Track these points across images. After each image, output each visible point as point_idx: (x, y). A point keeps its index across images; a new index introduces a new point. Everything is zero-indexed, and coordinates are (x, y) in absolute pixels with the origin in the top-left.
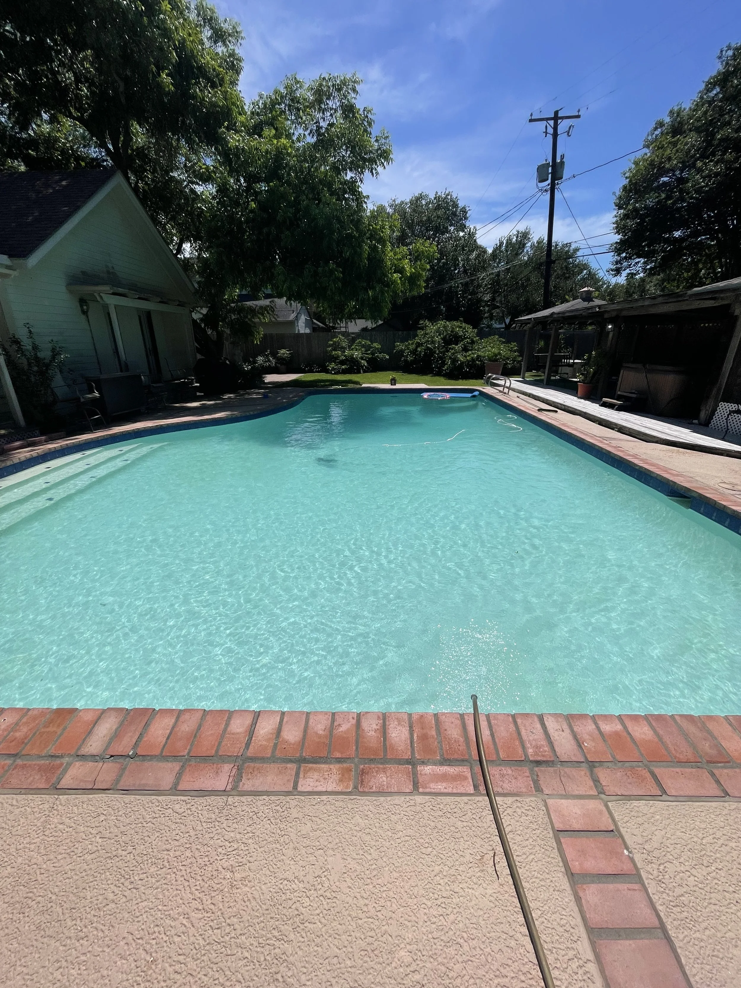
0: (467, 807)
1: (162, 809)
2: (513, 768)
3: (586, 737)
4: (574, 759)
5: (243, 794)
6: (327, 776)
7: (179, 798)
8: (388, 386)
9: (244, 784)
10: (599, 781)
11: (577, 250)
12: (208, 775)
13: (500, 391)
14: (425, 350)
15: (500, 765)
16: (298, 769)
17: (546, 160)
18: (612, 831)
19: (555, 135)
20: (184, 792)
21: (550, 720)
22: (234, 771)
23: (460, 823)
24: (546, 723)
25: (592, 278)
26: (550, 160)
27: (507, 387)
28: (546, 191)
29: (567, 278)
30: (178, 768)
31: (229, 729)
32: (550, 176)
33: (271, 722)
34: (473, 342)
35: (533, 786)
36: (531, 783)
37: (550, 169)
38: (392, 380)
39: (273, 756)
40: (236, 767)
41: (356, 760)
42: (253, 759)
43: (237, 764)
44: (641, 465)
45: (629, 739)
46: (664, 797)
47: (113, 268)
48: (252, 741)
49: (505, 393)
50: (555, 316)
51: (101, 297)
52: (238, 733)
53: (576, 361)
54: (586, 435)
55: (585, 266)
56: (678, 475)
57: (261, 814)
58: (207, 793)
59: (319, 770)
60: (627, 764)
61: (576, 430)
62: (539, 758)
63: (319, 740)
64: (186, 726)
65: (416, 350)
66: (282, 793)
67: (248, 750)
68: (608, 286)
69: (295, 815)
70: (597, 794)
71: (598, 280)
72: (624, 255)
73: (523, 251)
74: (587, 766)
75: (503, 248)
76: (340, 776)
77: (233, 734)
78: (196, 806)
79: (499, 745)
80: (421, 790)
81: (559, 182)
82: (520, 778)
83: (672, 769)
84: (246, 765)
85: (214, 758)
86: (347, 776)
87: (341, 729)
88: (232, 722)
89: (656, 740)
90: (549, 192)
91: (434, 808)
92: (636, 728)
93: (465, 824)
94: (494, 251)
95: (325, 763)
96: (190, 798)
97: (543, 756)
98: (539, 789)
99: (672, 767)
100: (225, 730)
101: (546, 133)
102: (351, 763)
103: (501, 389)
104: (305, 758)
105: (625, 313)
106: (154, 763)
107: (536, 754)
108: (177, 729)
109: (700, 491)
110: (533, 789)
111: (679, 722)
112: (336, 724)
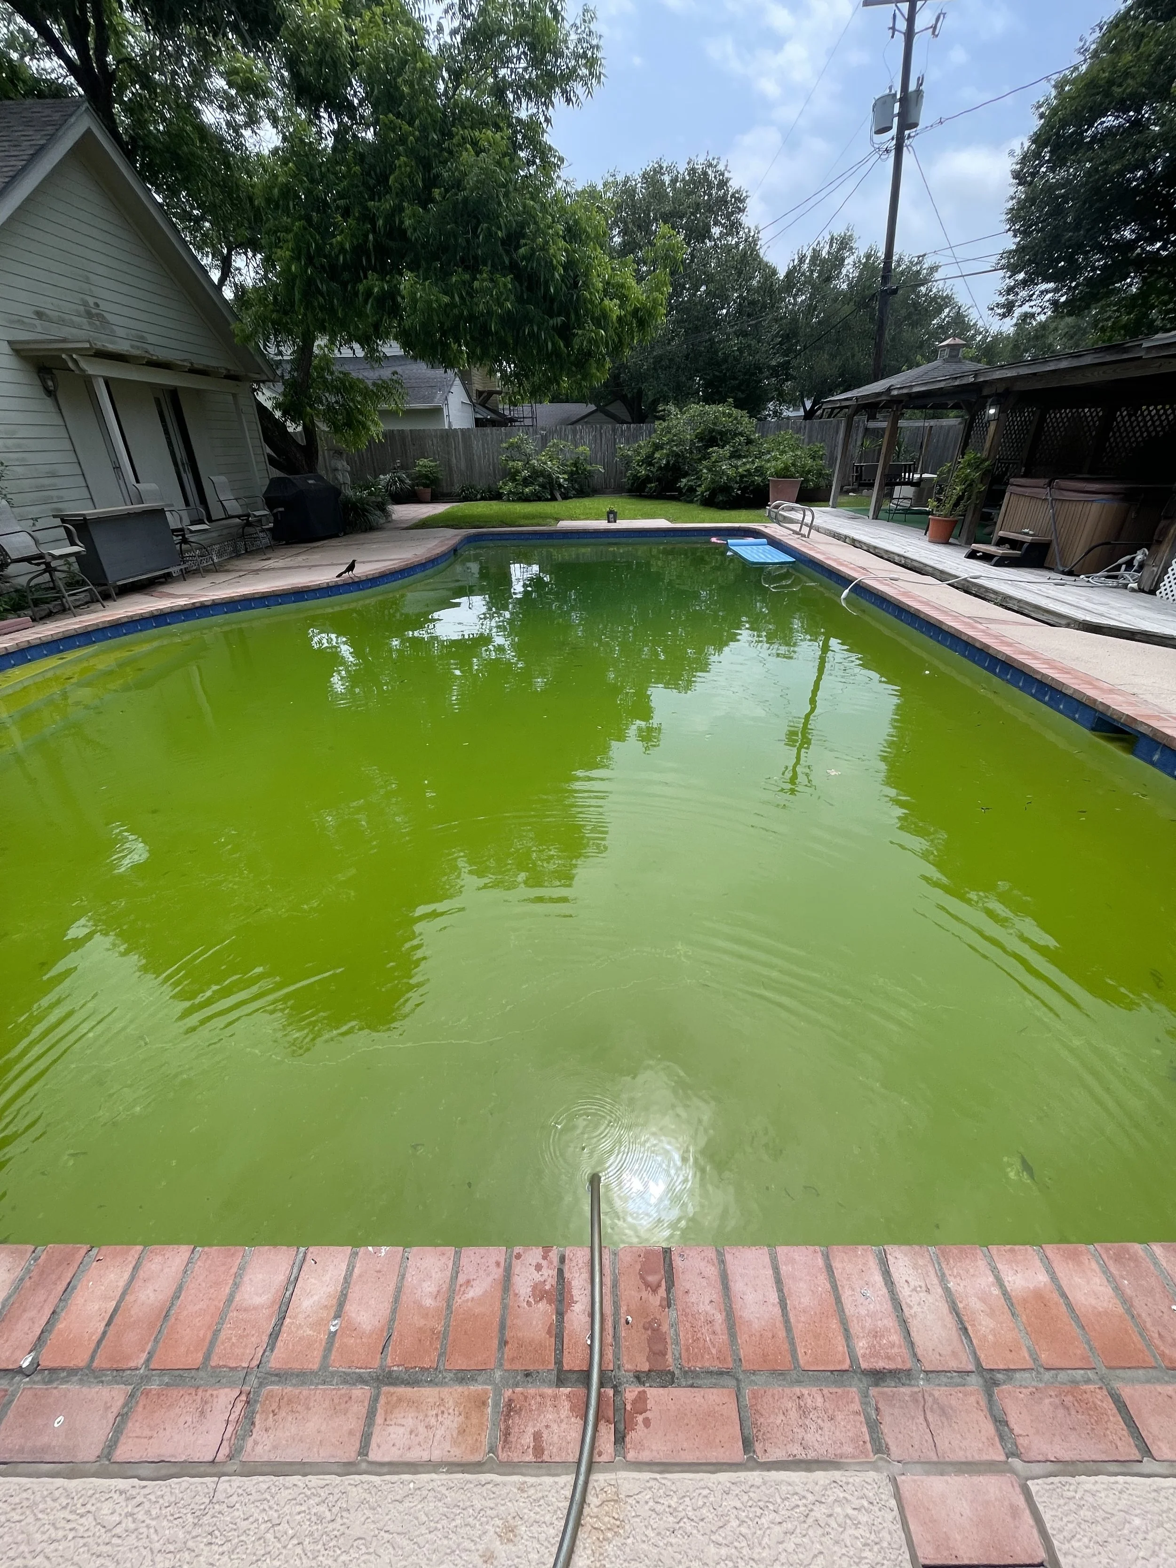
0: (731, 1502)
1: (72, 1517)
2: (825, 1391)
3: (975, 1304)
4: (953, 1365)
5: (251, 1470)
6: (433, 1421)
7: (113, 1482)
8: (602, 524)
9: (256, 1443)
10: (1006, 1424)
11: (933, 269)
12: (181, 1420)
13: (795, 532)
14: (668, 455)
15: (799, 1382)
16: (375, 1400)
17: (890, 88)
18: (1042, 1564)
19: (910, 35)
20: (125, 1469)
21: (901, 1263)
22: (239, 1406)
23: (712, 1549)
24: (892, 1270)
25: (959, 322)
26: (897, 89)
27: (807, 525)
28: (887, 151)
29: (914, 325)
30: (120, 1402)
31: (237, 1298)
32: (896, 120)
33: (327, 1278)
34: (749, 442)
35: (867, 1438)
36: (865, 1429)
37: (897, 105)
38: (611, 512)
39: (324, 1366)
40: (243, 1398)
41: (498, 1374)
42: (281, 1376)
43: (247, 1388)
44: (1044, 671)
45: (1064, 1308)
46: (1148, 1465)
47: (97, 305)
48: (284, 1328)
49: (803, 536)
50: (895, 393)
51: (75, 362)
52: (255, 1308)
53: (925, 476)
54: (945, 613)
55: (947, 301)
56: (1111, 691)
57: (284, 1526)
58: (173, 1470)
59: (414, 1404)
60: (1062, 1376)
61: (927, 603)
62: (880, 1364)
63: (422, 1322)
64: (149, 1292)
65: (650, 456)
66: (335, 1468)
67: (272, 1350)
68: (985, 337)
69: (357, 1531)
70: (1003, 1458)
71: (968, 327)
72: (1021, 276)
73: (840, 272)
74: (981, 1381)
75: (805, 266)
76: (462, 1418)
77: (245, 1310)
78: (147, 1505)
79: (798, 1328)
80: (631, 1455)
81: (912, 132)
82: (840, 1416)
83: (1159, 1388)
84: (264, 1391)
85: (202, 1373)
86: (475, 1421)
87: (471, 1293)
88: (246, 1279)
89: (1121, 1310)
90: (893, 153)
91: (659, 1508)
92: (1077, 1280)
93: (724, 1551)
94: (790, 274)
95: (432, 1383)
96: (135, 1481)
97: (888, 1358)
98: (880, 1447)
99: (1158, 1380)
100: (230, 1299)
101: (893, 29)
102: (485, 1383)
103: (796, 527)
104: (390, 1372)
105: (1020, 386)
106: (72, 1388)
107: (875, 1354)
108: (129, 1298)
109: (1155, 724)
110: (869, 1446)
111: (1163, 1262)
112: (461, 1279)
